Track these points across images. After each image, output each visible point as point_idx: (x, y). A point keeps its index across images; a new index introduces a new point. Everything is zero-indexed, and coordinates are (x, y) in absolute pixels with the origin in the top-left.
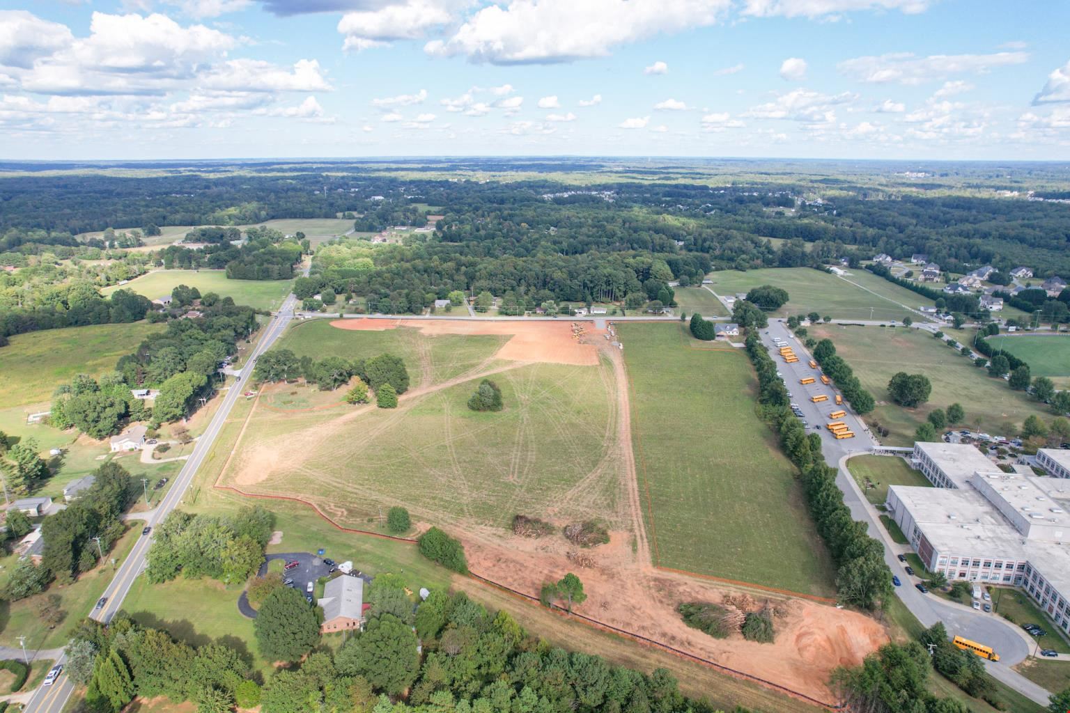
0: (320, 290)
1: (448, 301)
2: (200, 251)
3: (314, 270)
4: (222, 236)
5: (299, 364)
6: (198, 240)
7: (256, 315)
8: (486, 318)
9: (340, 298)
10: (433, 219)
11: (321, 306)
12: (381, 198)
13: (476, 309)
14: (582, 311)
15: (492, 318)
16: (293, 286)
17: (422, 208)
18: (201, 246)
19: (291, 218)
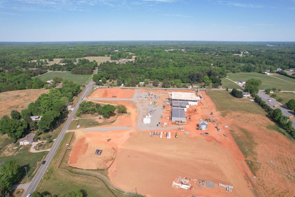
0: (101, 78)
1: (144, 83)
2: (64, 65)
3: (99, 71)
4: (71, 61)
5: (95, 107)
6: (64, 62)
7: (80, 87)
8: (157, 88)
9: (108, 81)
10: (134, 57)
11: (102, 84)
12: (117, 51)
13: (153, 85)
14: (190, 87)
15: (160, 89)
16: (93, 77)
17: (130, 53)
18: (64, 64)
19: (91, 56)
